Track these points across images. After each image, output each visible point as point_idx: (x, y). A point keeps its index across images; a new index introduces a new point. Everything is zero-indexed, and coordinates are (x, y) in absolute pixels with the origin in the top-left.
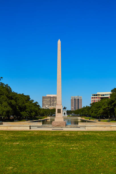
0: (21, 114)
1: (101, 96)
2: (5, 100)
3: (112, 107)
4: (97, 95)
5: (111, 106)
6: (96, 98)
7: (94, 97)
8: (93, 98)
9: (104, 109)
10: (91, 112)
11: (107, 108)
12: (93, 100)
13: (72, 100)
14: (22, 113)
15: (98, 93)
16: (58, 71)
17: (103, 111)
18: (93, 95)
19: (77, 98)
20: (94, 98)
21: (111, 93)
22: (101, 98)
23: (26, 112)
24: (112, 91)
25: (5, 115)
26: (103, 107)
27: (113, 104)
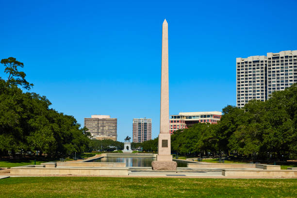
0: (64, 147)
1: (187, 118)
2: (45, 123)
3: (223, 138)
4: (179, 117)
5: (222, 136)
6: (178, 122)
7: (173, 119)
8: (172, 122)
9: (204, 141)
10: (178, 145)
11: (210, 138)
12: (172, 126)
13: (134, 125)
14: (66, 146)
15: (180, 114)
16: (163, 74)
17: (203, 144)
18: (172, 118)
19: (142, 122)
20: (175, 122)
21: (220, 113)
22: (186, 122)
23: (73, 144)
24: (224, 110)
25: (47, 150)
26: (202, 138)
27: (226, 132)
